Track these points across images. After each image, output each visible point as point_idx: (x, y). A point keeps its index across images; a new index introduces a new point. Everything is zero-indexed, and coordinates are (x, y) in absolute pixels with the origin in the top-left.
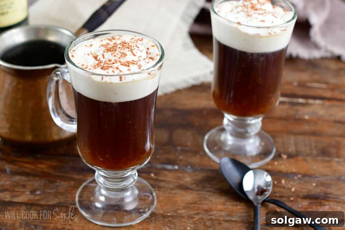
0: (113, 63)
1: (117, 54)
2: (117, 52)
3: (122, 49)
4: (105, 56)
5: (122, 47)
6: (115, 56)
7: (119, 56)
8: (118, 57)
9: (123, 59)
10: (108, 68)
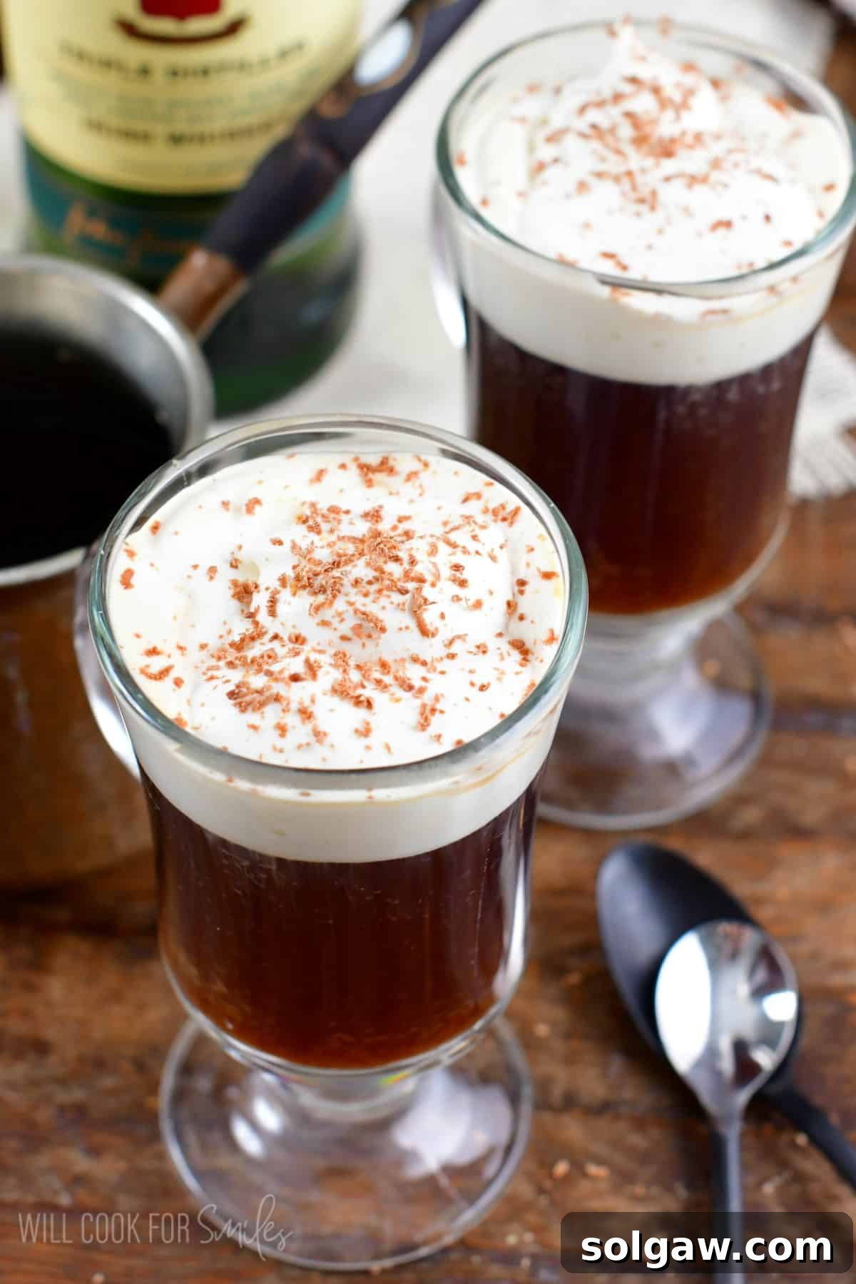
0: (295, 678)
1: (339, 614)
2: (340, 604)
3: (366, 595)
4: (280, 608)
5: (370, 583)
6: (325, 623)
7: (345, 628)
8: (338, 634)
9: (364, 645)
10: (262, 704)
